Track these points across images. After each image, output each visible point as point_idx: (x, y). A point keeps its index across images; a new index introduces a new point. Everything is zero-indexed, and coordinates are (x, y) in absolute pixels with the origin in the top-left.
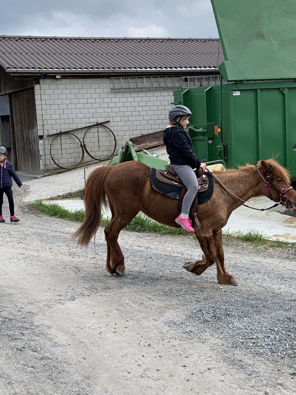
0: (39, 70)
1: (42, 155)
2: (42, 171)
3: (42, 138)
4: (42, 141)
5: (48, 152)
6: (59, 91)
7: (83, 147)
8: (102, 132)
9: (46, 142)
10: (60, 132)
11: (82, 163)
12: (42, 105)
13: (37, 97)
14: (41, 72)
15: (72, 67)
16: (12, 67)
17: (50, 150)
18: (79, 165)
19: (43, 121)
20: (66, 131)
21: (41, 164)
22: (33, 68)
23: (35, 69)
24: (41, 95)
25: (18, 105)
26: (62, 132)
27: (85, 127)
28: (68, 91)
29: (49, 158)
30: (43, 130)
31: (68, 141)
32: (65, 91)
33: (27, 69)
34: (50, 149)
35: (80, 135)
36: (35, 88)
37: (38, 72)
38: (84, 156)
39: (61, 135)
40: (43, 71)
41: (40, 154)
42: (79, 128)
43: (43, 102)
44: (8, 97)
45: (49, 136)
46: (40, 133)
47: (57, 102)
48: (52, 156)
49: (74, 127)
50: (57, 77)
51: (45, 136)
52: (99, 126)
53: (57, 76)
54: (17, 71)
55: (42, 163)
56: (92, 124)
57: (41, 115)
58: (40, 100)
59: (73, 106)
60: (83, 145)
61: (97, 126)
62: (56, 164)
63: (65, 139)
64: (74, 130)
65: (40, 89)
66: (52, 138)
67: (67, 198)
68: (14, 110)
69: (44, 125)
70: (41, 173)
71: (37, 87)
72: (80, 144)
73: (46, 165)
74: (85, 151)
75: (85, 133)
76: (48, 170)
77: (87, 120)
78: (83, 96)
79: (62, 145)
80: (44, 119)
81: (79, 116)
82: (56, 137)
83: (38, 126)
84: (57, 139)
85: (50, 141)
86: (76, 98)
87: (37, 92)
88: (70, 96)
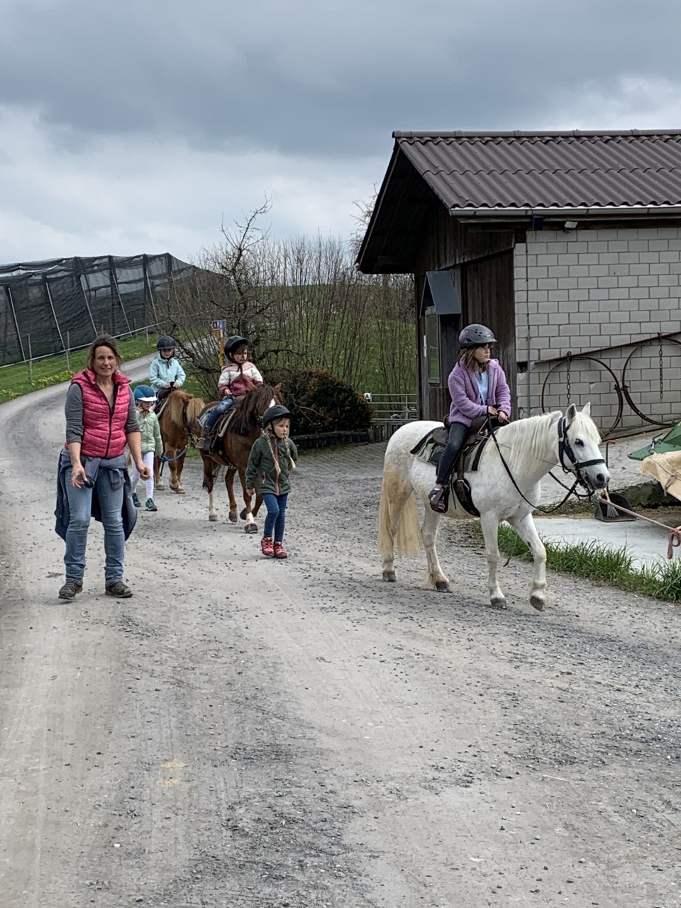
0: (527, 210)
1: (522, 408)
3: (524, 368)
4: (524, 374)
6: (571, 259)
7: (622, 392)
8: (670, 357)
9: (534, 378)
10: (568, 354)
11: (616, 429)
12: (529, 292)
13: (519, 272)
14: (530, 213)
15: (604, 200)
16: (464, 203)
17: (541, 397)
18: (609, 434)
19: (529, 328)
20: (583, 352)
22: (513, 205)
23: (517, 206)
24: (529, 269)
25: (480, 290)
26: (573, 354)
27: (629, 343)
28: (593, 259)
30: (529, 349)
31: (586, 377)
32: (584, 259)
33: (497, 208)
34: (541, 394)
35: (616, 363)
36: (515, 252)
37: (524, 213)
38: (623, 414)
39: (570, 361)
40: (534, 212)
41: (519, 406)
42: (613, 345)
43: (532, 283)
44: (458, 272)
45: (540, 364)
46: (521, 357)
47: (564, 283)
49: (604, 342)
50: (568, 225)
51: (532, 364)
52: (664, 342)
53: (567, 223)
54: (475, 213)
56: (648, 337)
57: (526, 315)
58: (525, 280)
59: (603, 294)
60: (621, 386)
61: (660, 341)
64: (601, 351)
65: (527, 255)
66: (547, 369)
67: (561, 513)
68: (470, 301)
69: (530, 338)
71: (519, 249)
72: (615, 383)
74: (625, 401)
75: (629, 358)
77: (634, 328)
78: (627, 270)
79: (571, 385)
80: (530, 324)
81: (616, 316)
82: (557, 366)
83: (517, 340)
84: (560, 372)
85: (544, 376)
86: (612, 274)
87: (519, 259)
88: (595, 271)
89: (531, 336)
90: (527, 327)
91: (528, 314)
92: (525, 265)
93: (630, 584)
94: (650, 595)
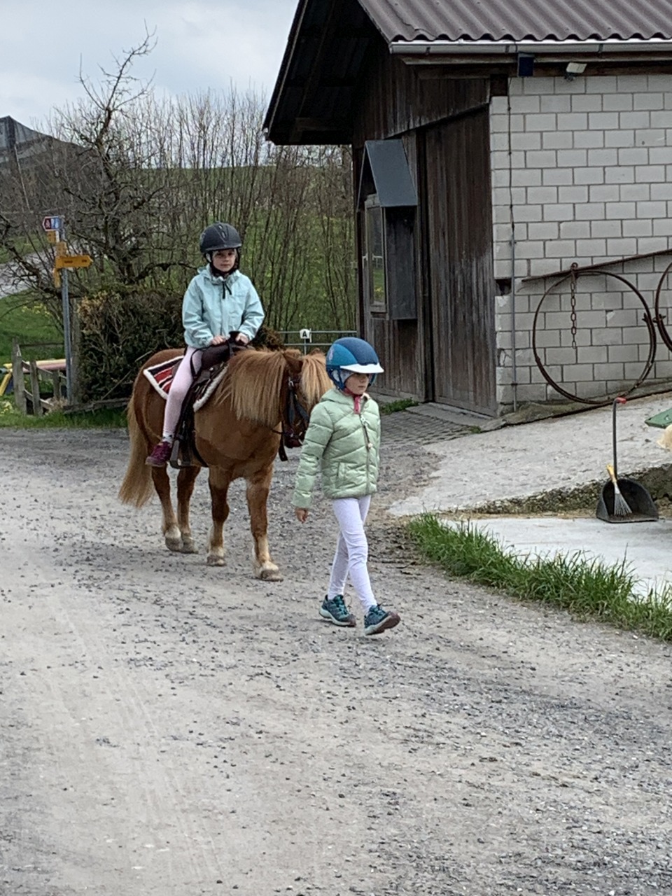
0: (508, 46)
1: (503, 350)
2: (502, 407)
3: (506, 289)
4: (506, 297)
5: (523, 339)
6: (577, 120)
7: (655, 324)
9: (521, 303)
10: (573, 266)
11: (645, 381)
12: (513, 171)
13: (497, 142)
14: (512, 50)
15: (626, 30)
16: (411, 36)
17: (532, 333)
18: (634, 388)
19: (513, 227)
20: (595, 264)
21: (498, 382)
22: (487, 37)
23: (492, 39)
24: (512, 135)
25: (444, 169)
26: (580, 266)
27: (665, 249)
28: (609, 121)
29: (530, 359)
30: (513, 260)
31: (601, 301)
32: (597, 121)
33: (462, 41)
34: (532, 328)
35: (646, 280)
36: (492, 109)
37: (503, 50)
38: (656, 359)
39: (577, 277)
40: (520, 49)
41: (498, 346)
42: (640, 253)
43: (518, 159)
44: (412, 142)
45: (530, 281)
46: (501, 271)
47: (565, 158)
48: (540, 353)
49: (627, 249)
50: (572, 68)
51: (518, 281)
53: (570, 65)
54: (428, 49)
55: (502, 379)
57: (508, 207)
58: (507, 153)
59: (626, 175)
60: (653, 316)
62: (550, 382)
63: (591, 294)
64: (623, 261)
65: (510, 114)
66: (541, 290)
68: (430, 186)
69: (515, 243)
70: (498, 413)
71: (497, 105)
72: (645, 311)
73: (514, 385)
74: (659, 338)
75: (666, 272)
76: (522, 405)
78: (664, 138)
79: (578, 314)
80: (515, 221)
81: (646, 209)
82: (556, 285)
83: (494, 244)
84: (560, 294)
85: (535, 301)
86: (639, 143)
87: (497, 122)
88: (613, 139)
89: (516, 239)
90: (510, 226)
91: (511, 206)
92: (507, 130)
93: (628, 618)
94: (657, 636)
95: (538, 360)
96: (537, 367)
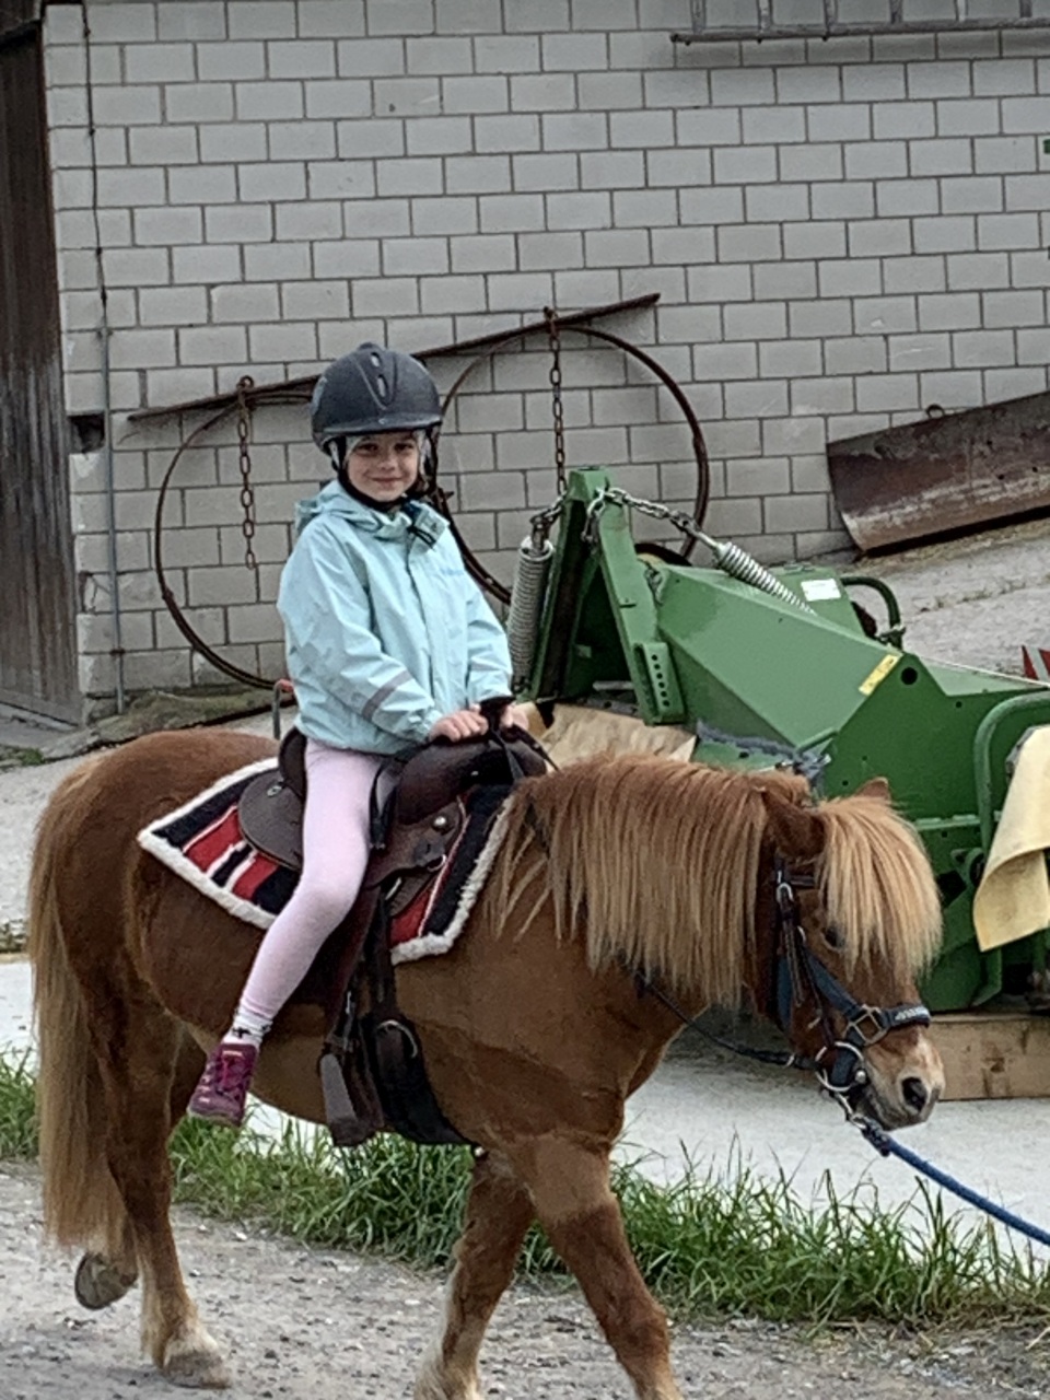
1: (90, 575)
3: (95, 437)
4: (93, 456)
5: (133, 547)
6: (241, 59)
8: (590, 389)
9: (128, 469)
10: (242, 384)
12: (100, 173)
13: (62, 106)
17: (153, 535)
19: (104, 297)
20: (292, 377)
21: (81, 648)
24: (95, 91)
26: (258, 384)
27: (449, 342)
28: (314, 59)
29: (151, 593)
30: (106, 371)
31: (308, 461)
32: (286, 58)
34: (152, 525)
36: (49, 35)
39: (252, 408)
41: (79, 568)
43: (110, 145)
45: (148, 419)
46: (79, 397)
47: (218, 142)
48: (173, 580)
51: (119, 420)
52: (566, 339)
55: (91, 640)
56: (512, 323)
57: (93, 253)
58: (85, 132)
59: (358, 179)
61: (553, 338)
62: (198, 646)
63: (286, 445)
65: (88, 45)
66: (172, 438)
69: (110, 332)
70: (84, 719)
71: (59, 23)
73: (118, 653)
75: (452, 396)
77: (467, 294)
78: (437, 97)
79: (257, 491)
80: (107, 284)
81: (408, 255)
82: (206, 427)
83: (64, 338)
84: (217, 448)
85: (159, 463)
86: (382, 109)
87: (61, 60)
88: (326, 96)
89: (113, 323)
90: (97, 295)
91: (99, 251)
92: (84, 81)
95: (167, 596)
96: (168, 614)
